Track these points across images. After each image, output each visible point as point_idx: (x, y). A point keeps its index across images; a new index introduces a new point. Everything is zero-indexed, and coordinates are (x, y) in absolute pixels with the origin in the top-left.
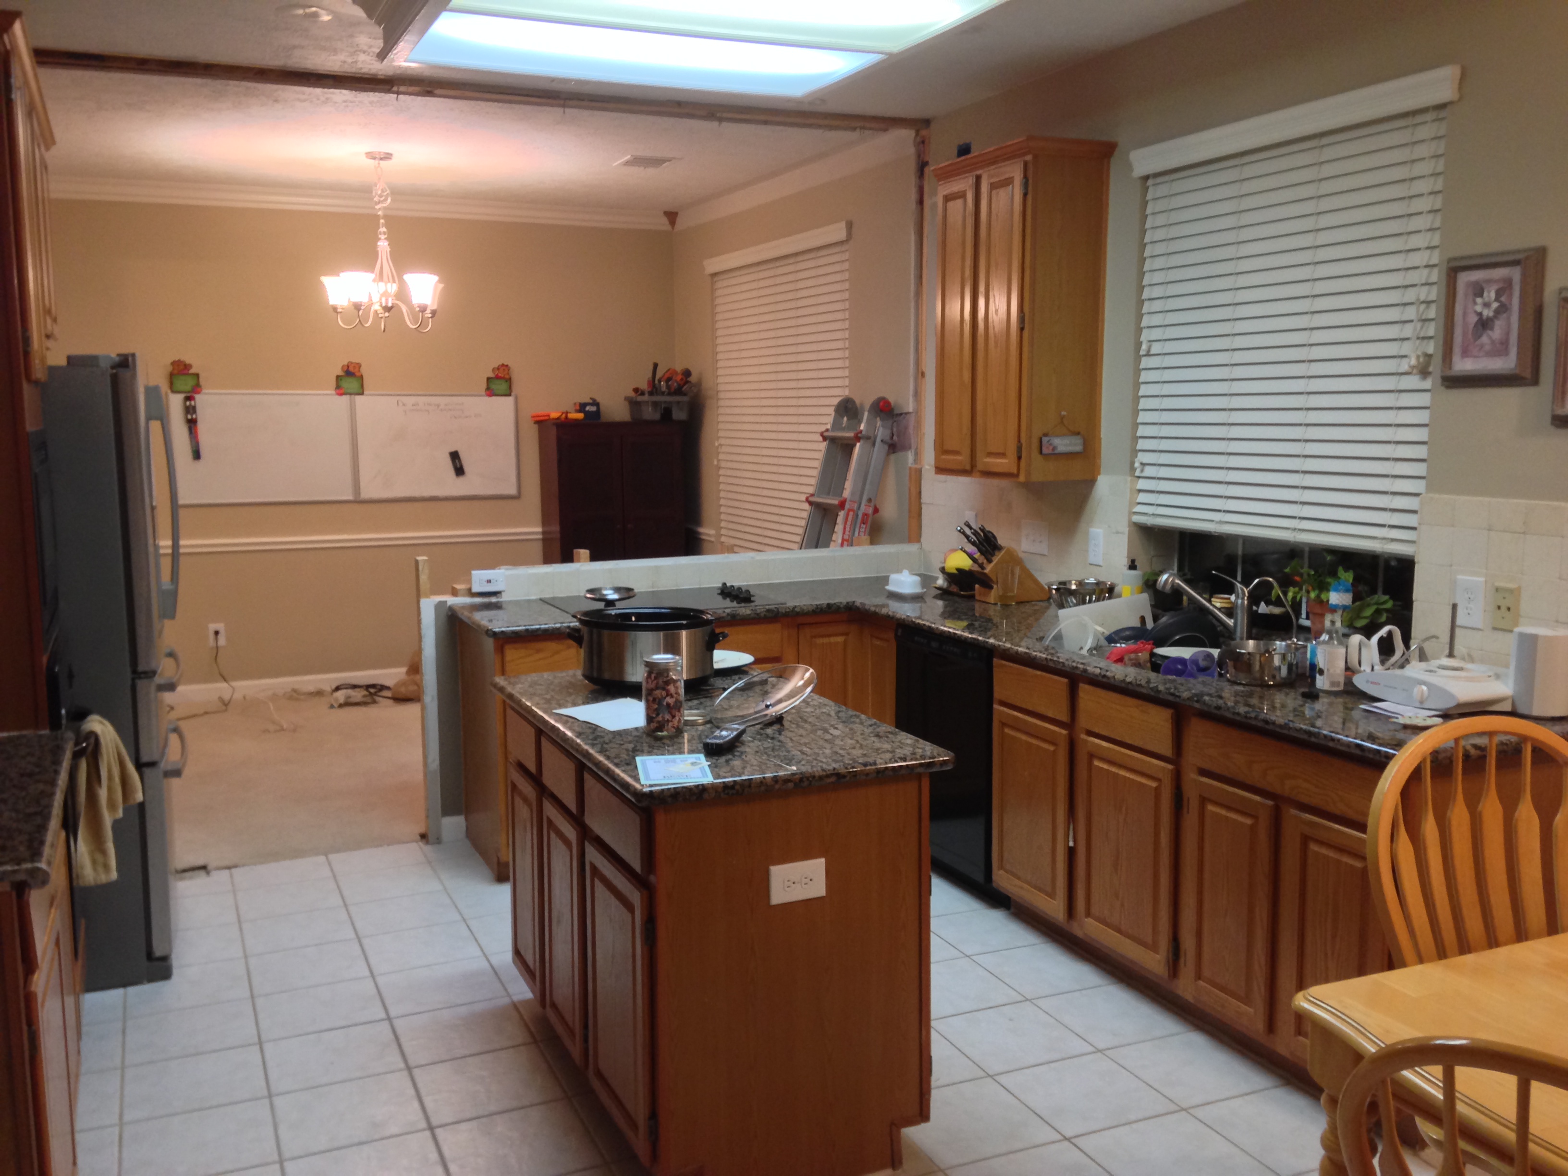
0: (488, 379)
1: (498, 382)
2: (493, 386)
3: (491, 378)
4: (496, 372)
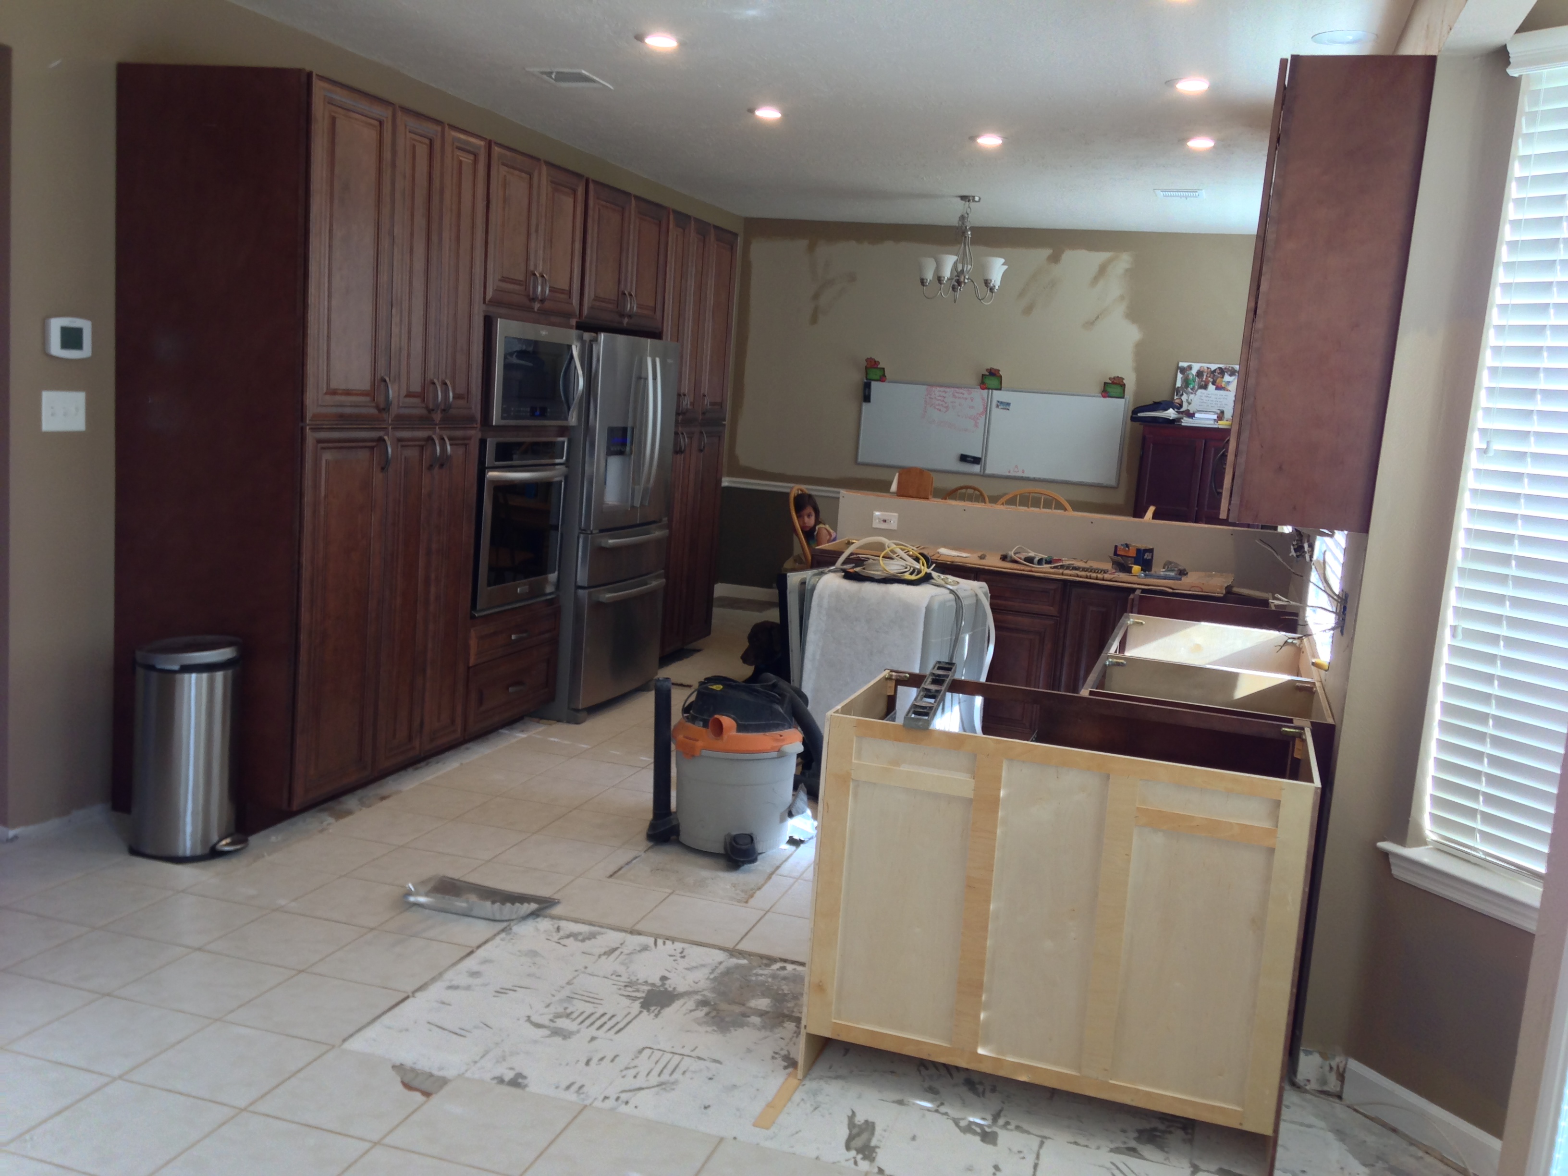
1: (1114, 386)
2: (1109, 389)
3: (1110, 383)
4: (1113, 380)
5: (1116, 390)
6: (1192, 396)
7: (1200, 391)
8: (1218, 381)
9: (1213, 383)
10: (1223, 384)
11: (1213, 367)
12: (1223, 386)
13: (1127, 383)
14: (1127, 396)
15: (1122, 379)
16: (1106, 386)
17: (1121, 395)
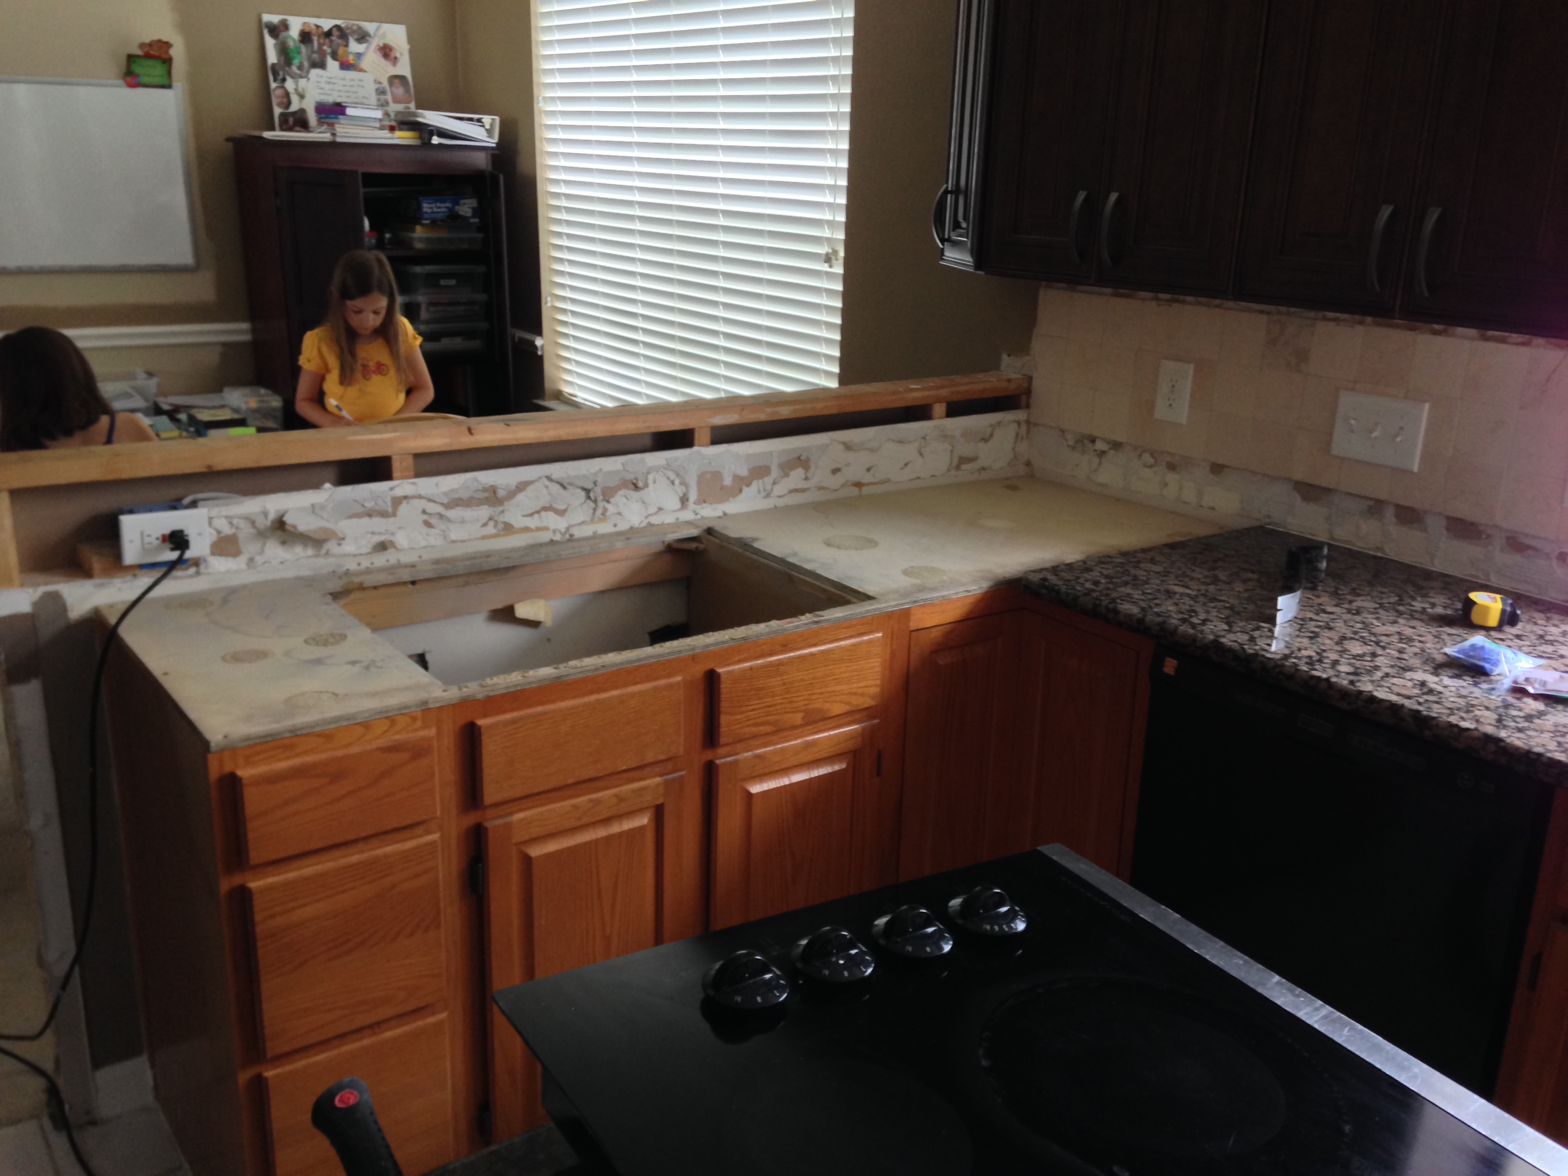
0: (131, 58)
1: (150, 62)
2: (137, 69)
3: (138, 56)
4: (146, 49)
5: (155, 70)
6: (302, 82)
7: (315, 73)
8: (341, 51)
9: (334, 56)
10: (351, 58)
11: (327, 24)
12: (352, 62)
13: (178, 53)
14: (180, 84)
15: (168, 45)
16: (134, 62)
17: (165, 81)
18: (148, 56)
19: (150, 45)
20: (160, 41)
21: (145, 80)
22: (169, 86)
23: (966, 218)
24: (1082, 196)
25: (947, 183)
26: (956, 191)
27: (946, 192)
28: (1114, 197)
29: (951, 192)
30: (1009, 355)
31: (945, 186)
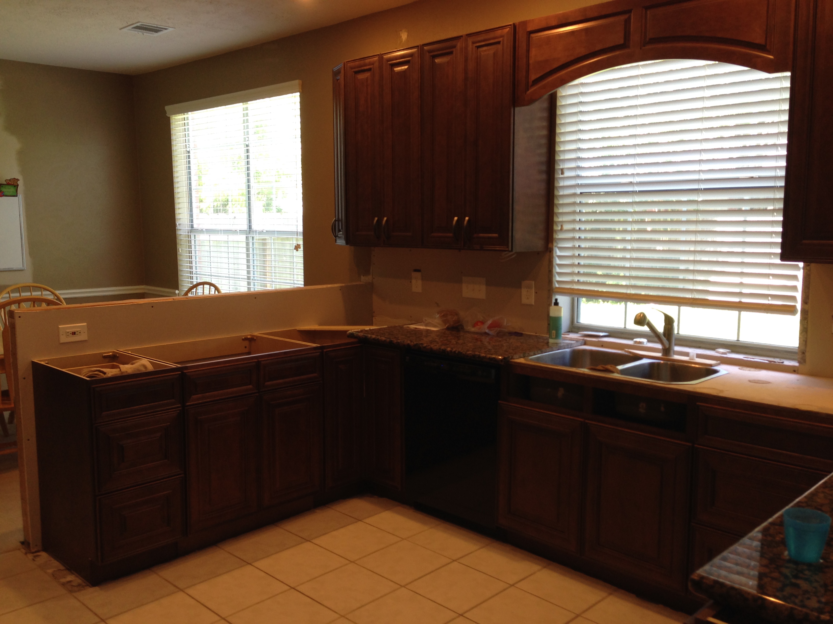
2: (4, 190)
3: (4, 184)
4: (8, 182)
5: (11, 190)
13: (20, 183)
14: (21, 196)
15: (18, 180)
16: (2, 187)
17: (15, 194)
18: (8, 184)
19: (10, 180)
20: (15, 179)
21: (6, 193)
22: (16, 196)
23: (342, 228)
24: (376, 219)
25: (335, 217)
26: (338, 220)
27: (335, 221)
28: (385, 219)
29: (337, 221)
30: (363, 276)
31: (335, 219)
